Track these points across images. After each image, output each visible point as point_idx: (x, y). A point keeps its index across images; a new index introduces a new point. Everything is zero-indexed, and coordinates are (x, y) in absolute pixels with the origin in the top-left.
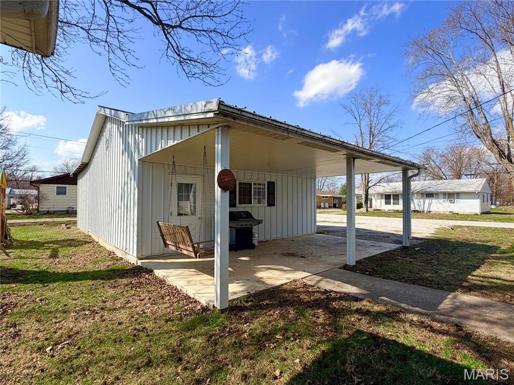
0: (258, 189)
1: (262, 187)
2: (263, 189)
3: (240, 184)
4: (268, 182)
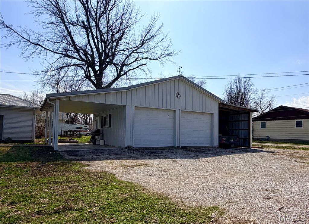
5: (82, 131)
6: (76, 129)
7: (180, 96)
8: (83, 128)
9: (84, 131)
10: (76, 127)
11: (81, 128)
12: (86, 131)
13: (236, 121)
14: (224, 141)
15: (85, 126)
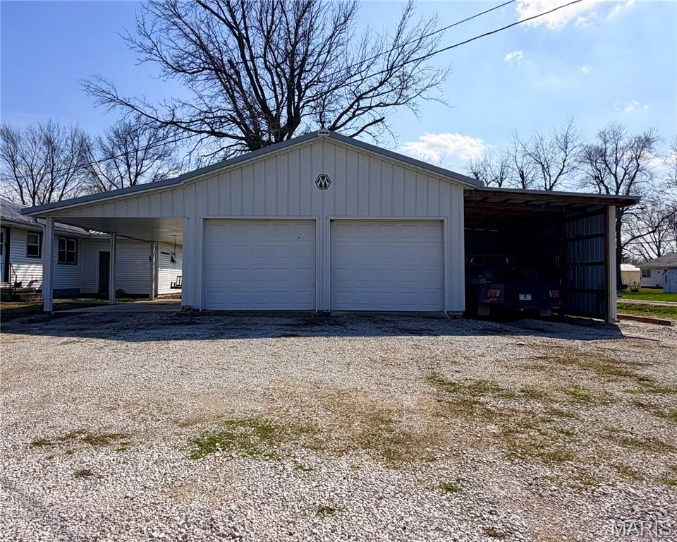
7: (328, 184)
13: (579, 238)
14: (496, 297)
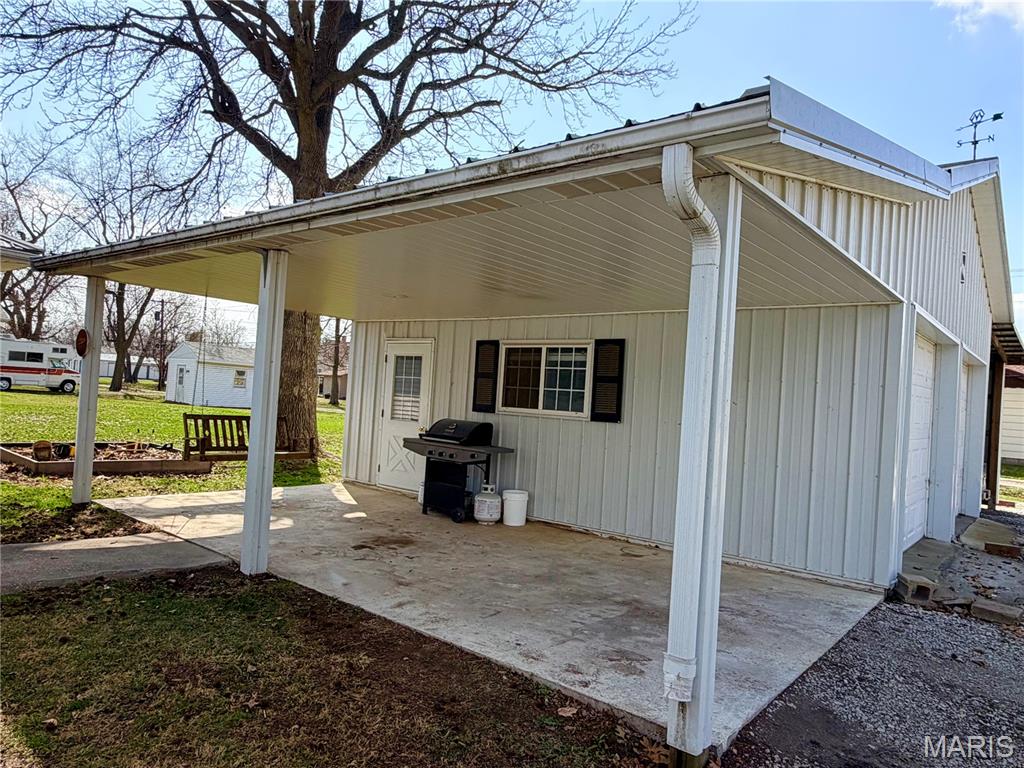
0: (563, 364)
1: (573, 357)
2: (577, 364)
3: (509, 352)
4: (599, 343)
5: (44, 370)
6: (11, 358)
8: (45, 358)
9: (50, 372)
10: (11, 352)
11: (38, 357)
12: (59, 373)
15: (55, 350)
